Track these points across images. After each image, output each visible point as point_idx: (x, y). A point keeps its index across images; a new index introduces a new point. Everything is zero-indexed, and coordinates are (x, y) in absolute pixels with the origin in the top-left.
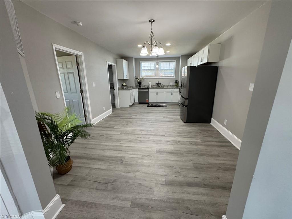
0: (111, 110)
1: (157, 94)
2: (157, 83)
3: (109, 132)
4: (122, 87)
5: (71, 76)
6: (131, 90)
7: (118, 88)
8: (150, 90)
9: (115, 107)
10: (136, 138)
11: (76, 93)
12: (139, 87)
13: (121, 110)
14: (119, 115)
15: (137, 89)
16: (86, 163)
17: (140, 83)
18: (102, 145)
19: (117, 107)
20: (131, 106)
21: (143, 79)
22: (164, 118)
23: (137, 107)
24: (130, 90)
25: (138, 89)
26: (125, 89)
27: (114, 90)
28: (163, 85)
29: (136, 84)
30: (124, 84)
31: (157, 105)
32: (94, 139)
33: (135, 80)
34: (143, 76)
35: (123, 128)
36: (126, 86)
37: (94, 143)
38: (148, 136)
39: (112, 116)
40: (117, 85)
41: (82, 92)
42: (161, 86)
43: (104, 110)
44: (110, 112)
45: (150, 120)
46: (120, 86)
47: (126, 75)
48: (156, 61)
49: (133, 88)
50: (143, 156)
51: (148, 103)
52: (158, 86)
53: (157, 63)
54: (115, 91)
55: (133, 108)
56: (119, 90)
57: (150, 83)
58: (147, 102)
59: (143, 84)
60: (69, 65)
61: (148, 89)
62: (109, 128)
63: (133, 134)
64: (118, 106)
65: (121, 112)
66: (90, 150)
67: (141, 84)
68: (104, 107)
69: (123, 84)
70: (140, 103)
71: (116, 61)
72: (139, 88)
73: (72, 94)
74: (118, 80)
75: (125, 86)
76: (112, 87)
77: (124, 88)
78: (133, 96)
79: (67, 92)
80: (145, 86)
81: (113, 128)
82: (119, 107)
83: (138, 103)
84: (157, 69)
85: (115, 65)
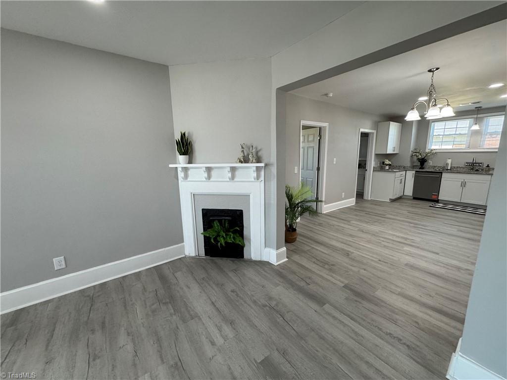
0: (354, 199)
1: (463, 184)
2: (472, 161)
3: (342, 225)
4: (382, 167)
5: (310, 150)
6: (397, 173)
7: (374, 168)
8: (444, 175)
9: (363, 198)
10: (380, 241)
11: (312, 170)
12: (420, 168)
13: (372, 204)
14: (365, 209)
15: (414, 172)
16: (309, 243)
17: (423, 161)
18: (329, 234)
19: (365, 197)
20: (393, 201)
21: (434, 154)
22: (459, 231)
23: (406, 203)
24: (395, 172)
25: (416, 171)
26: (387, 171)
27: (366, 170)
28: (488, 166)
29: (412, 162)
30: (387, 162)
31: (459, 208)
32: (322, 226)
33: (412, 156)
34: (433, 147)
35: (365, 225)
36: (390, 165)
37: (320, 229)
38: (402, 245)
39: (354, 208)
40: (372, 163)
41: (318, 169)
42: (483, 170)
43: (343, 197)
44: (351, 201)
45: (423, 227)
46: (379, 165)
47: (394, 146)
48: (475, 116)
49: (405, 169)
50: (380, 261)
51: (437, 201)
52: (472, 169)
53: (477, 121)
54: (367, 173)
55: (396, 204)
56: (373, 171)
57: (449, 161)
58: (434, 197)
59: (430, 163)
60: (311, 138)
61: (442, 173)
62: (343, 220)
63: (377, 236)
64: (368, 196)
65: (371, 206)
66: (315, 234)
67: (426, 164)
68: (343, 193)
69: (383, 163)
70: (415, 198)
71: (376, 125)
72: (418, 170)
73: (308, 171)
74: (377, 155)
75: (387, 165)
76: (362, 165)
77: (385, 167)
78: (401, 183)
79: (303, 169)
80: (435, 167)
81: (349, 221)
82: (369, 199)
83: (412, 198)
84: (476, 133)
85: (375, 132)
